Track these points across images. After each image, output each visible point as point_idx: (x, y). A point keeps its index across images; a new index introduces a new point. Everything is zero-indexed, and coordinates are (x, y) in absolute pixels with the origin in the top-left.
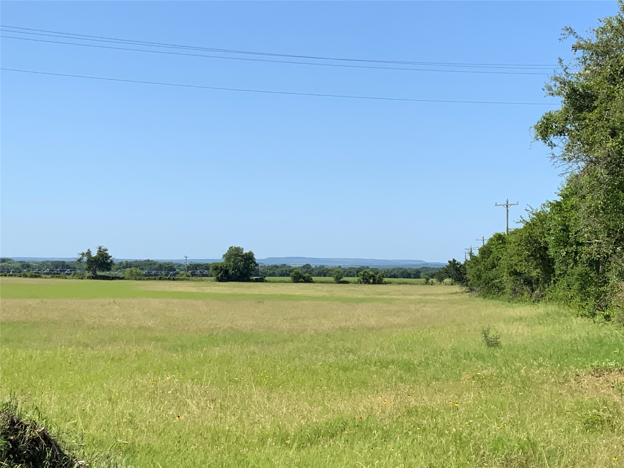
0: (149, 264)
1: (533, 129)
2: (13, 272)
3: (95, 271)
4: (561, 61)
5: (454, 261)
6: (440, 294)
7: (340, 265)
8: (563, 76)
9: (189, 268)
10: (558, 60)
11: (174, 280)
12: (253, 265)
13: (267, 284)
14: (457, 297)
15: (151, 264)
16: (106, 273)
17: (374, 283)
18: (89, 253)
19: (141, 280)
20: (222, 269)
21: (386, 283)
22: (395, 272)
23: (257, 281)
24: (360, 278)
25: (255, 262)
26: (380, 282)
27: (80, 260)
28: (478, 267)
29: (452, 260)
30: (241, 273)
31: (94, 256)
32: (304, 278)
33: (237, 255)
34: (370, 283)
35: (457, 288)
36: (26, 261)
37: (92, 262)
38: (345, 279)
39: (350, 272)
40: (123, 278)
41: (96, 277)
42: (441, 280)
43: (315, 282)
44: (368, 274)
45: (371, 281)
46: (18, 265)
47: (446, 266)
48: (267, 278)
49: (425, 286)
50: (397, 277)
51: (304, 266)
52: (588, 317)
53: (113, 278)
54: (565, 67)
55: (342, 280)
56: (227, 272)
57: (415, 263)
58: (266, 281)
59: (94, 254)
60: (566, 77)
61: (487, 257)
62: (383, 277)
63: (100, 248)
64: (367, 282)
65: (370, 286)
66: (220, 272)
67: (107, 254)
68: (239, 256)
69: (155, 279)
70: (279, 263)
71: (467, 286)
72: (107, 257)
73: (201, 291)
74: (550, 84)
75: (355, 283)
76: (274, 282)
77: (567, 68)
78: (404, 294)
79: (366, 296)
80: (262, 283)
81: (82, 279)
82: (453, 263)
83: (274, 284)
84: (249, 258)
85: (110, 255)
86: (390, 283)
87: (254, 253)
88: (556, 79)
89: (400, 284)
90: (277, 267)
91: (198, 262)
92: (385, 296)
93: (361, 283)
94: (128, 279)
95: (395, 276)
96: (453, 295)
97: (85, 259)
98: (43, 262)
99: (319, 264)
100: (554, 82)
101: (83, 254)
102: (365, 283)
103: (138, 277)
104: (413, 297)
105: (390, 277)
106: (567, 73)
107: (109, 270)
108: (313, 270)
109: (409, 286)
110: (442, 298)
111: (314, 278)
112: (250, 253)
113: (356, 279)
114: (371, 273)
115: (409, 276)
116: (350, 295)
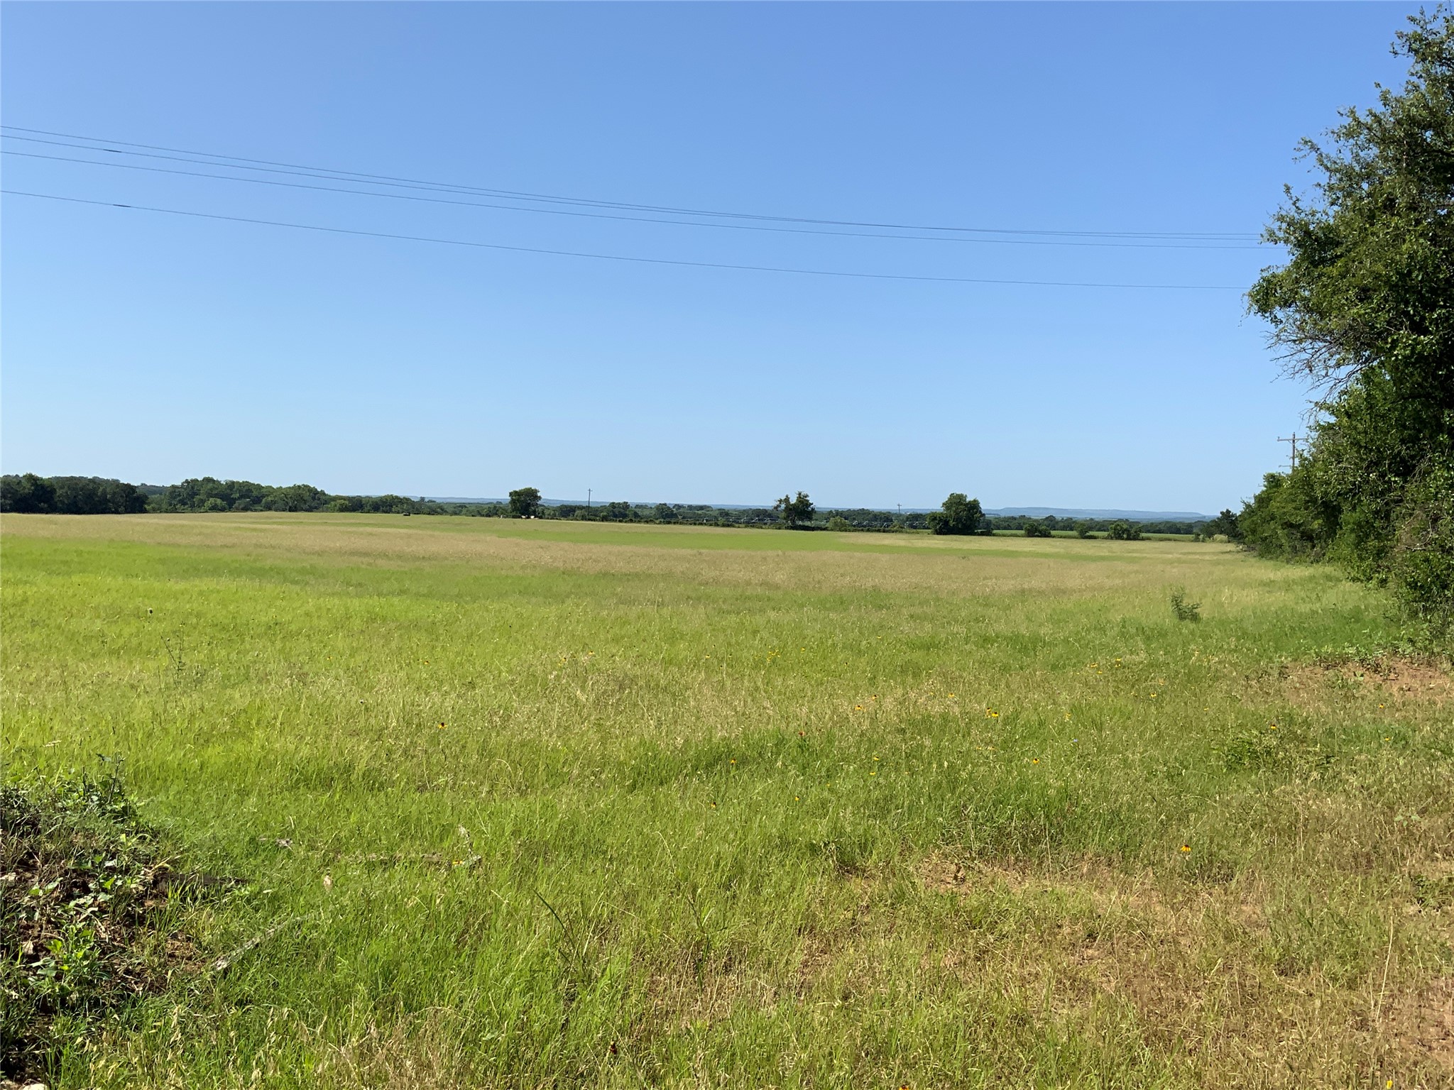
0: (863, 513)
1: (1246, 297)
2: (707, 520)
3: (793, 521)
4: (1288, 189)
5: (1228, 512)
6: (1209, 553)
7: (1093, 517)
8: (1293, 212)
9: (908, 518)
10: (1284, 189)
11: (884, 531)
12: (978, 515)
13: (995, 538)
14: (1228, 557)
15: (863, 514)
16: (807, 523)
17: (1129, 539)
18: (787, 500)
19: (846, 531)
20: (941, 520)
21: (1143, 539)
22: (1161, 527)
23: (982, 534)
24: (1110, 532)
25: (980, 512)
26: (1136, 538)
27: (776, 508)
28: (1255, 518)
29: (1225, 511)
30: (963, 524)
31: (792, 503)
32: (1040, 532)
33: (960, 503)
34: (1122, 539)
35: (1231, 547)
36: (726, 508)
37: (791, 509)
38: (1091, 533)
39: (1103, 526)
40: (825, 529)
41: (795, 528)
42: (1210, 534)
43: (1054, 537)
44: (1122, 528)
45: (1125, 536)
46: (715, 513)
47: (1218, 518)
48: (995, 532)
49: (1193, 543)
50: (1163, 533)
51: (1047, 518)
52: (1362, 581)
53: (813, 529)
54: (1294, 199)
55: (1087, 534)
56: (946, 523)
57: (1191, 516)
58: (994, 535)
59: (793, 500)
60: (1296, 215)
61: (1265, 505)
62: (1140, 531)
63: (800, 494)
64: (1119, 537)
65: (1121, 542)
66: (938, 524)
67: (808, 501)
68: (962, 504)
69: (862, 530)
70: (1016, 515)
71: (1244, 543)
72: (808, 504)
73: (910, 545)
74: (1272, 227)
75: (1106, 538)
76: (1004, 536)
77: (1298, 200)
78: (1162, 552)
79: (1110, 554)
80: (988, 537)
81: (779, 529)
82: (1227, 515)
83: (1002, 539)
84: (974, 506)
85: (810, 502)
86: (1149, 539)
87: (980, 501)
88: (1281, 219)
89: (1161, 540)
90: (1014, 518)
91: (919, 512)
92: (1135, 555)
93: (1112, 538)
94: (832, 530)
95: (1159, 532)
96: (1227, 554)
97: (783, 506)
98: (744, 510)
99: (1066, 516)
100: (1279, 223)
101: (780, 501)
102: (1117, 539)
103: (842, 528)
104: (1170, 556)
105: (1154, 532)
106: (1297, 207)
107: (810, 519)
108: (1057, 522)
109: (1172, 543)
110: (1207, 557)
111: (1053, 532)
112: (975, 501)
113: (1106, 534)
114: (1125, 526)
115: (1178, 531)
116: (1091, 552)
